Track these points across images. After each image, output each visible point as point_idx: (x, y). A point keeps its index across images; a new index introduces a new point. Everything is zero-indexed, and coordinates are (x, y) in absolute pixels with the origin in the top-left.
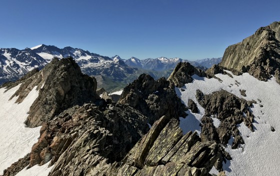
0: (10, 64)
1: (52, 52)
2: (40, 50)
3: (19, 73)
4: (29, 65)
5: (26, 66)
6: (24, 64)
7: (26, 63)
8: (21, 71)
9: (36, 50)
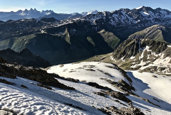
0: (125, 18)
1: (148, 11)
2: (141, 10)
3: (129, 24)
4: (134, 20)
5: (133, 20)
6: (132, 19)
7: (133, 18)
8: (130, 23)
9: (138, 10)
